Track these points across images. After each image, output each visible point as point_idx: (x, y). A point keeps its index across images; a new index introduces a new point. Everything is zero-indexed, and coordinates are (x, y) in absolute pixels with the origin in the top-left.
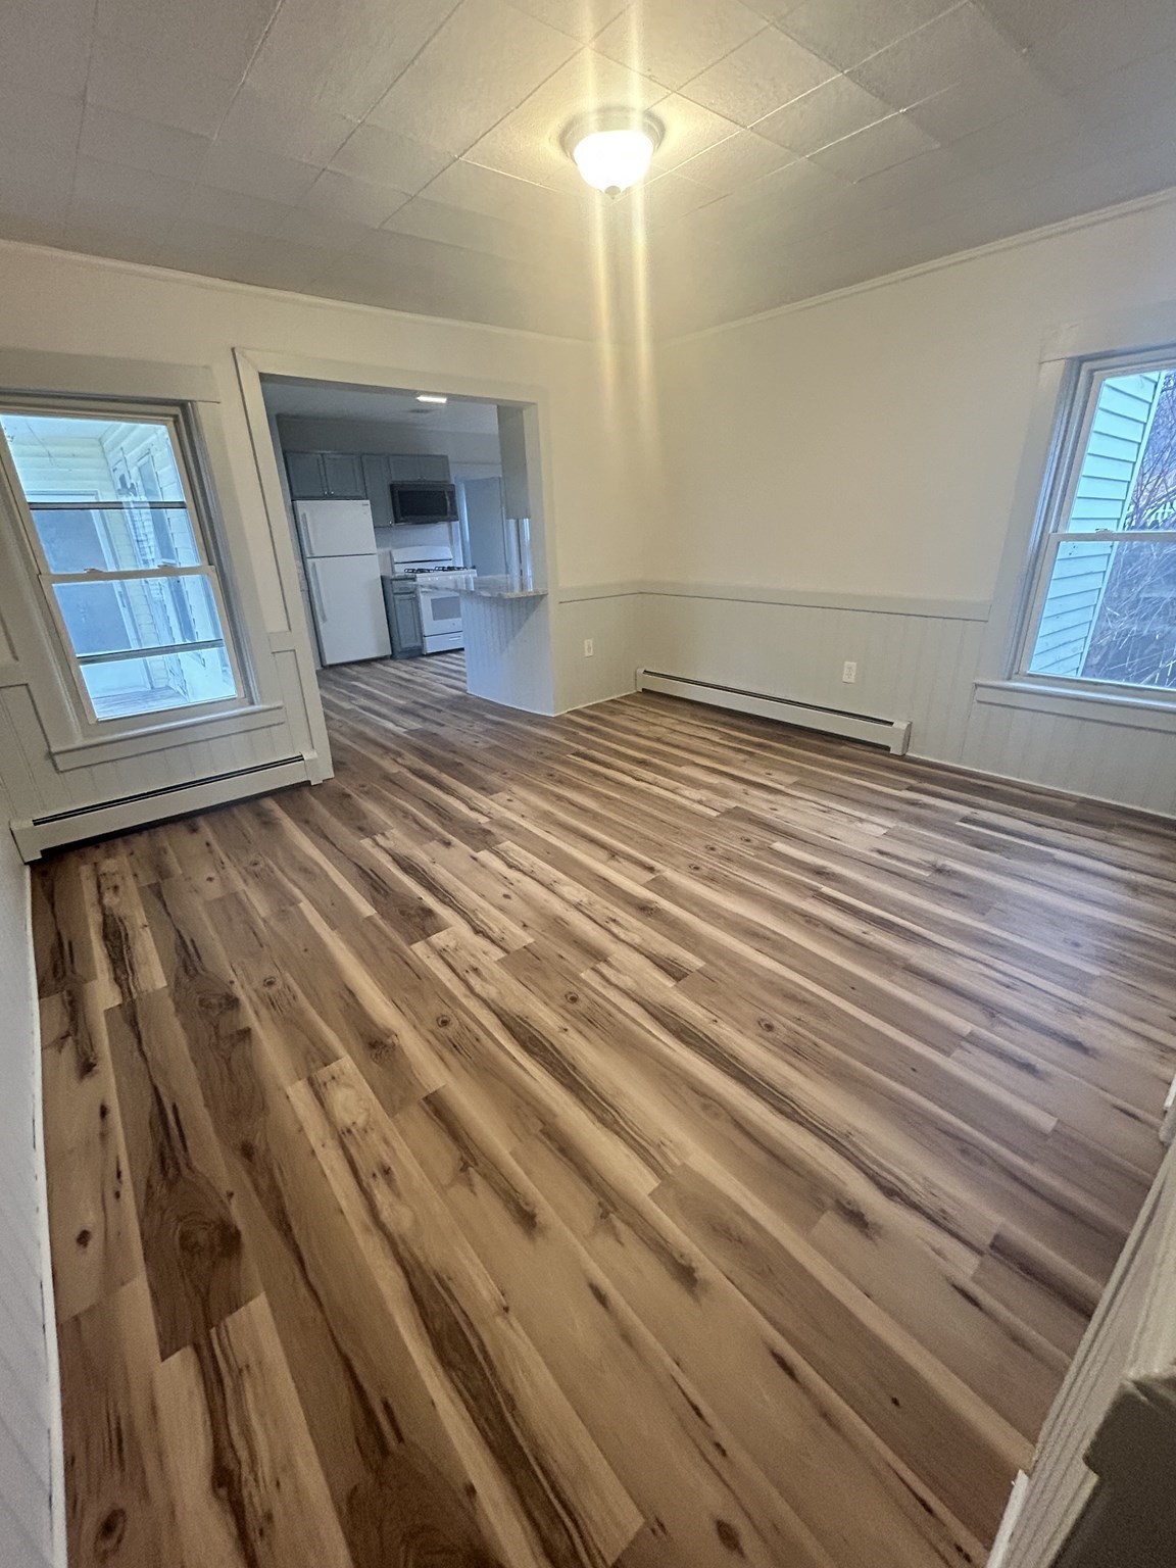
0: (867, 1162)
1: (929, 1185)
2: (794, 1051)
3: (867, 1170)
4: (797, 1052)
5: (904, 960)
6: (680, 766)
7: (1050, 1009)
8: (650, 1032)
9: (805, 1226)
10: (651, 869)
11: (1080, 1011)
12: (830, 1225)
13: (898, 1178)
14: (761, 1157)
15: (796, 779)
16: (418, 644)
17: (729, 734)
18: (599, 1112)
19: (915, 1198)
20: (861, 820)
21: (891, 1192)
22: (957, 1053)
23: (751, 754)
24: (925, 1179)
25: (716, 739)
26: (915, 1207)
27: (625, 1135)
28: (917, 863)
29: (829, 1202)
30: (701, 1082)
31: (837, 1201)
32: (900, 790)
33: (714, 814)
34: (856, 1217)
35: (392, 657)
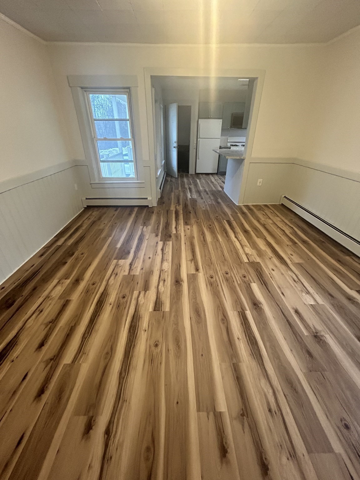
0: (116, 416)
1: (121, 445)
2: (152, 359)
3: (113, 418)
4: (152, 361)
5: (239, 361)
6: (258, 237)
7: (277, 439)
8: (126, 320)
9: (77, 413)
10: (197, 270)
11: (293, 455)
12: (82, 421)
13: (116, 432)
14: (97, 381)
15: (301, 261)
16: (225, 171)
17: (296, 232)
18: (87, 332)
19: (111, 442)
20: (308, 293)
21: (108, 432)
22: (203, 414)
23: (295, 243)
24: (123, 441)
25: (288, 232)
26: (106, 445)
27: (82, 344)
28: (308, 326)
29: (91, 414)
30: (116, 345)
31: (92, 417)
32: (351, 289)
33: (246, 260)
34: (89, 427)
35: (217, 174)
